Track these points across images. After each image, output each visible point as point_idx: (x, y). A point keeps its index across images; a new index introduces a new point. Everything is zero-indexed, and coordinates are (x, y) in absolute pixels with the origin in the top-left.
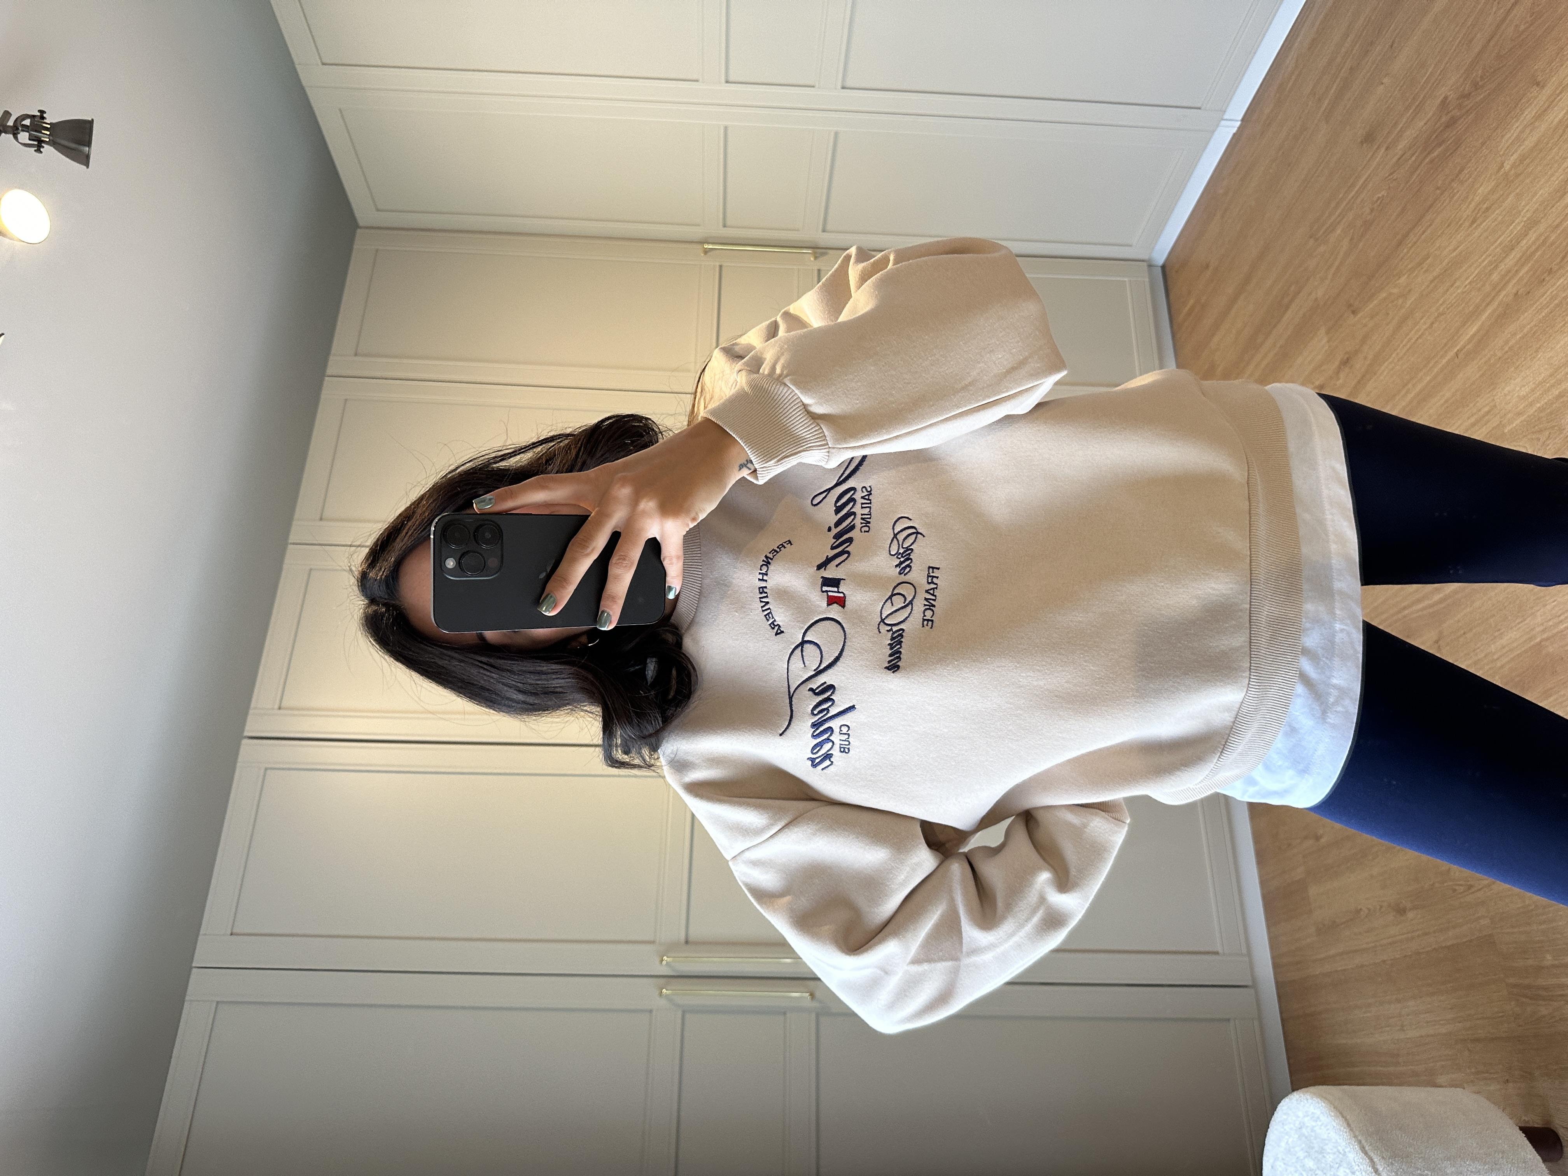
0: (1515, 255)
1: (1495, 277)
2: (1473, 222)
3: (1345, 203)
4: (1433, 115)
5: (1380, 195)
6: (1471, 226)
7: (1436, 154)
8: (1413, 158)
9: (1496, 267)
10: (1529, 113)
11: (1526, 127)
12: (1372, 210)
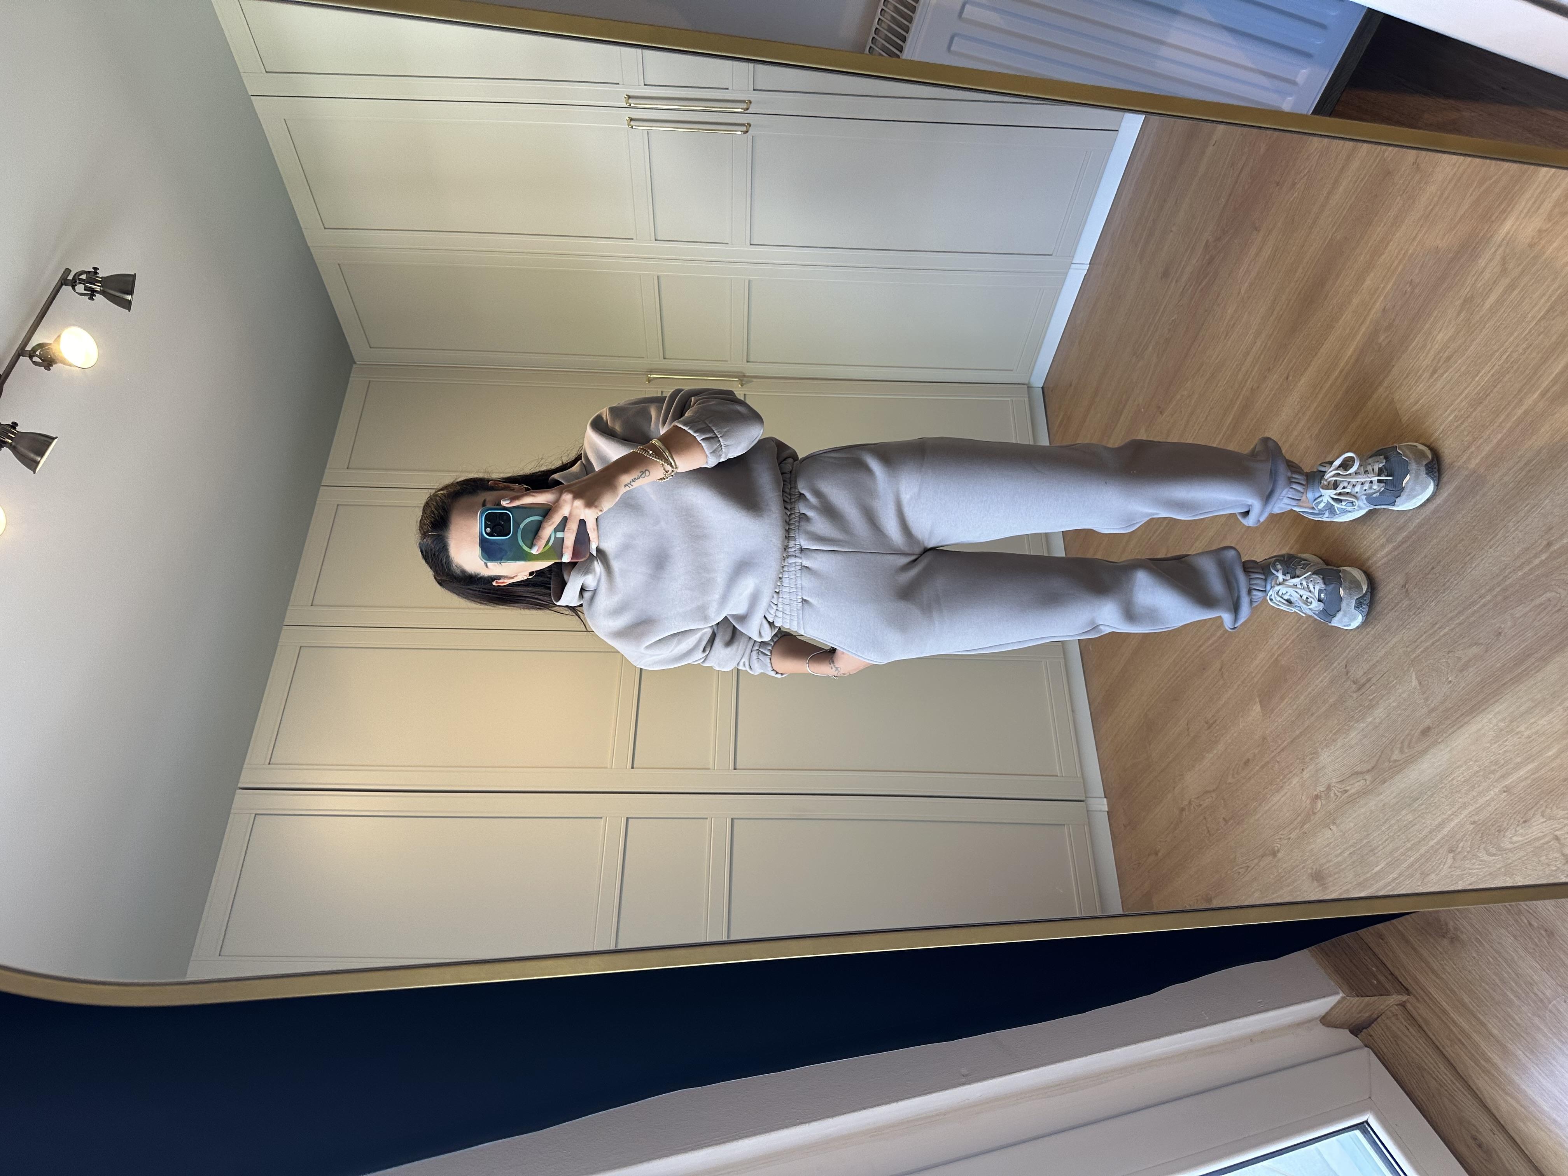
0: (1250, 359)
1: (1240, 376)
2: (1227, 335)
3: (1153, 327)
4: (1201, 255)
5: (1173, 318)
6: (1225, 338)
7: (1204, 284)
8: (1191, 288)
9: (1240, 370)
10: (1253, 251)
11: (1251, 262)
12: (1169, 330)
